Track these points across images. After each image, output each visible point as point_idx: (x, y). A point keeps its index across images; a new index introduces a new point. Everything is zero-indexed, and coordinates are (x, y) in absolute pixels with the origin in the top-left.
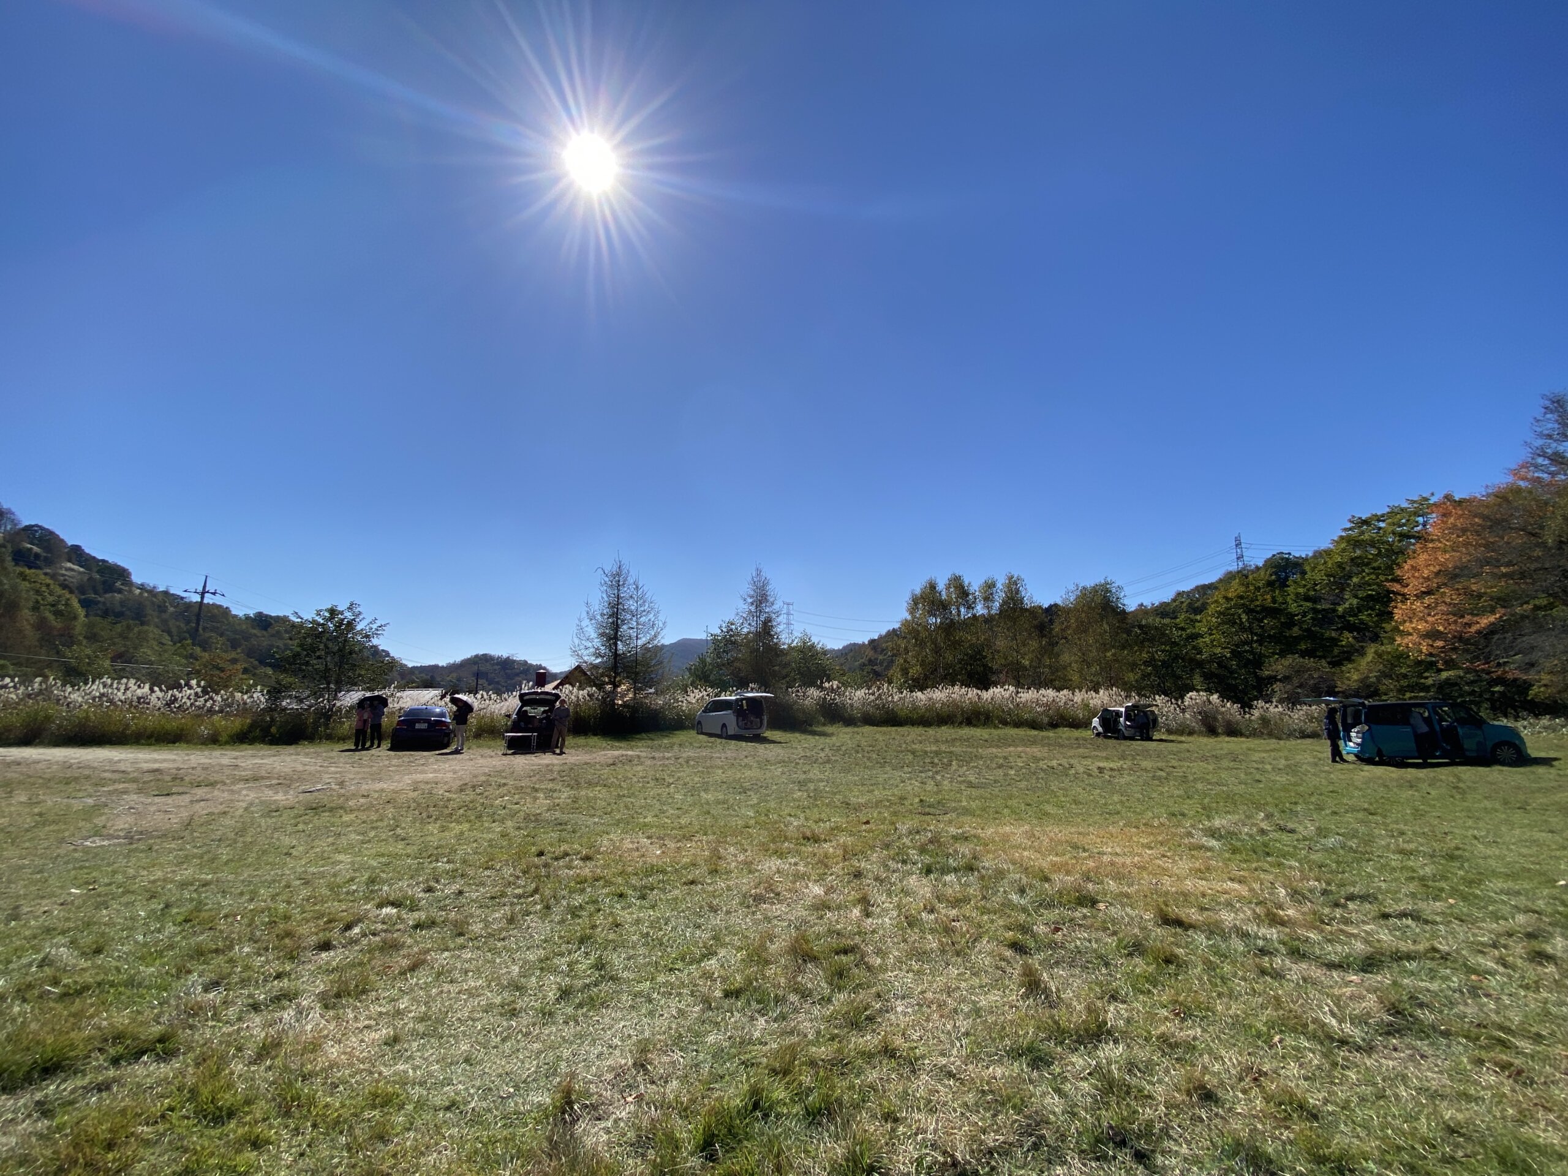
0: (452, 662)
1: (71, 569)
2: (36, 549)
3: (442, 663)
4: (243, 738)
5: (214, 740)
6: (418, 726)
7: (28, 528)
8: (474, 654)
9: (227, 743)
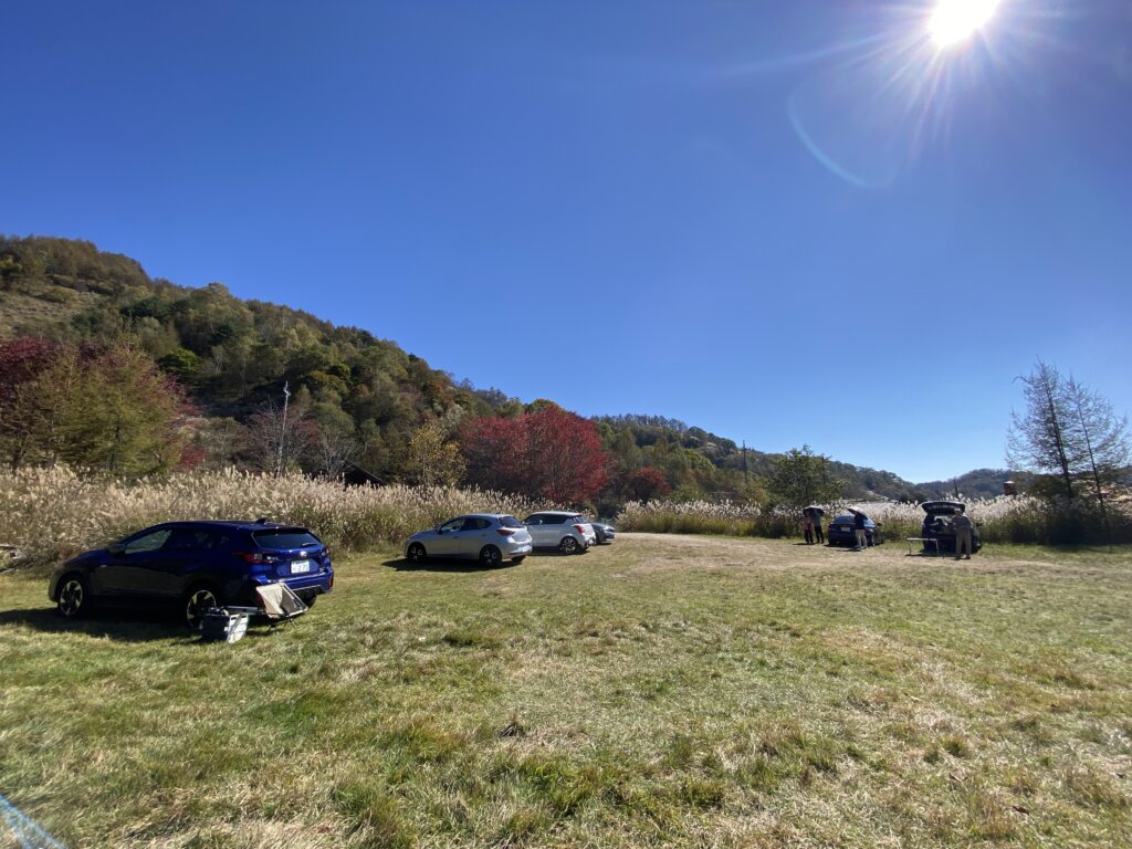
0: (952, 477)
1: (711, 446)
2: (696, 438)
3: (944, 479)
4: (751, 533)
5: (737, 534)
6: (843, 529)
7: (692, 429)
8: (972, 469)
9: (743, 536)
